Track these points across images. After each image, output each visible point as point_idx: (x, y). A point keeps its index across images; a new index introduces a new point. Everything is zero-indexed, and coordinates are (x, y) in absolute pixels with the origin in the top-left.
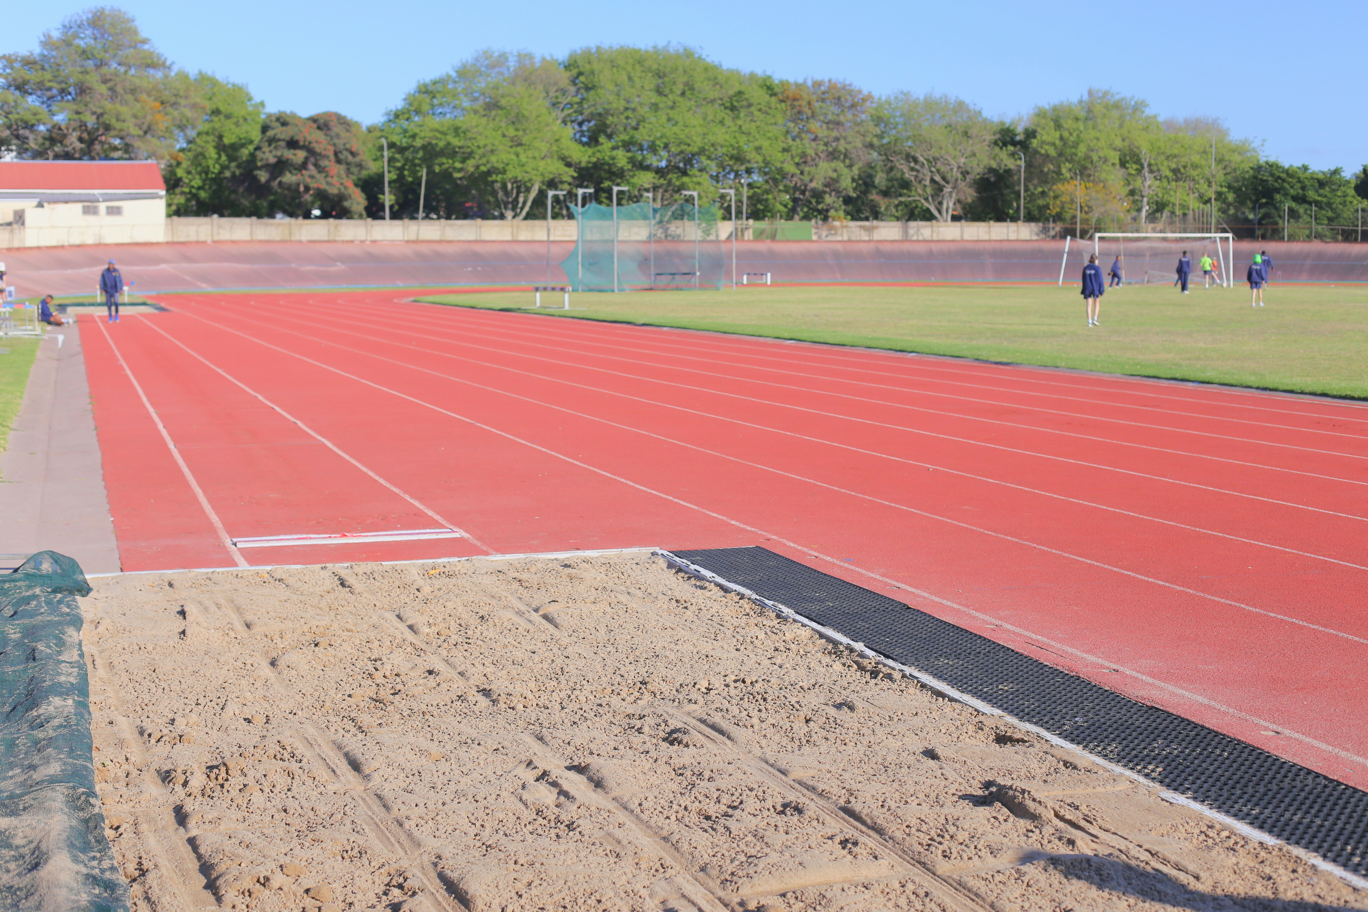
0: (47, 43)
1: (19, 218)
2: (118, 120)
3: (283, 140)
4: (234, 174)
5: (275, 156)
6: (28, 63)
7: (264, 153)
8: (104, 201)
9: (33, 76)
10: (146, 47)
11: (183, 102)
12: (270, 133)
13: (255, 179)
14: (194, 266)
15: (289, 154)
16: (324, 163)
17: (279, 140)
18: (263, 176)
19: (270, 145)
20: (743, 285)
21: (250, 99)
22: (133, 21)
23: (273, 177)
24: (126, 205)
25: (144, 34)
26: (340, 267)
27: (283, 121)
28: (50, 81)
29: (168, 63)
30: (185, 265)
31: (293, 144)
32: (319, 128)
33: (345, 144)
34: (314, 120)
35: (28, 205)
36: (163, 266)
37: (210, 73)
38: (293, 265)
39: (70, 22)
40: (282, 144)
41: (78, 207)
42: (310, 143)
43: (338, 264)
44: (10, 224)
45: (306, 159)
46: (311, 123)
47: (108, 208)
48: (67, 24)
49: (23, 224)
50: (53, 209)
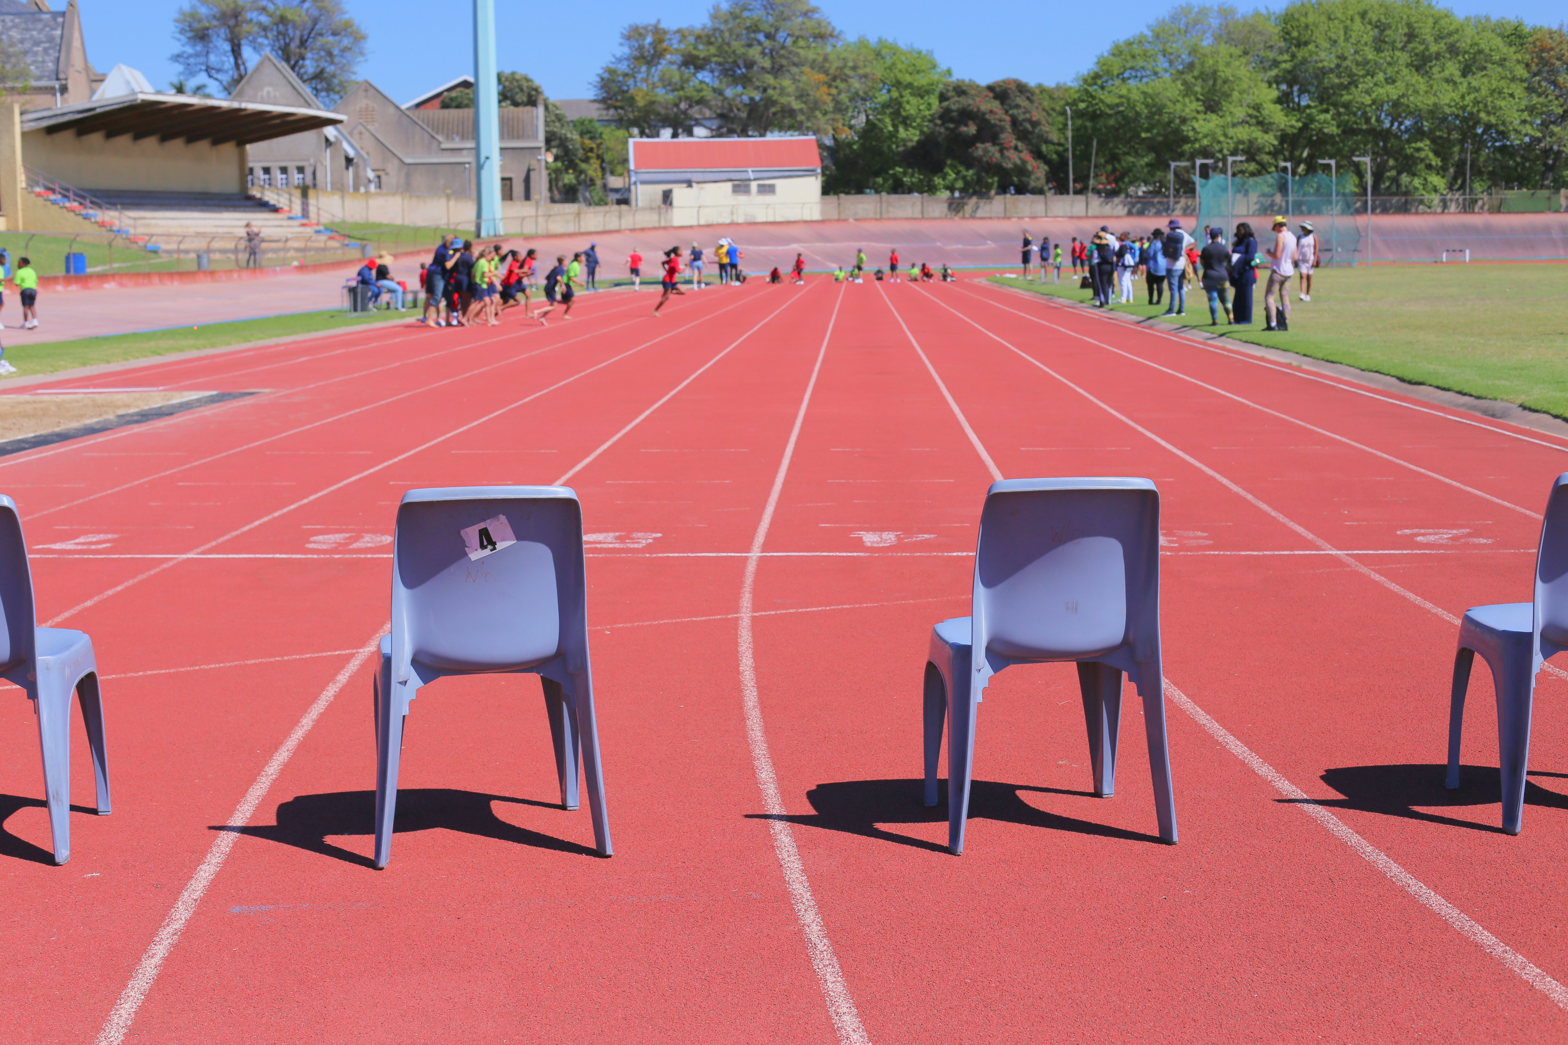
0: (716, 16)
1: (667, 199)
2: (781, 95)
3: (958, 112)
5: (947, 130)
7: (936, 125)
8: (755, 179)
9: (702, 51)
11: (851, 73)
12: (946, 104)
14: (829, 245)
15: (960, 126)
16: (1000, 135)
17: (953, 111)
20: (1442, 262)
21: (934, 67)
24: (781, 184)
27: (960, 90)
28: (715, 56)
29: (836, 33)
30: (819, 245)
31: (965, 115)
32: (996, 97)
33: (1025, 115)
34: (990, 88)
37: (890, 40)
38: (938, 244)
40: (956, 115)
41: (729, 185)
42: (984, 113)
43: (989, 242)
45: (980, 131)
46: (986, 92)
47: (759, 186)
49: (671, 204)
50: (702, 188)
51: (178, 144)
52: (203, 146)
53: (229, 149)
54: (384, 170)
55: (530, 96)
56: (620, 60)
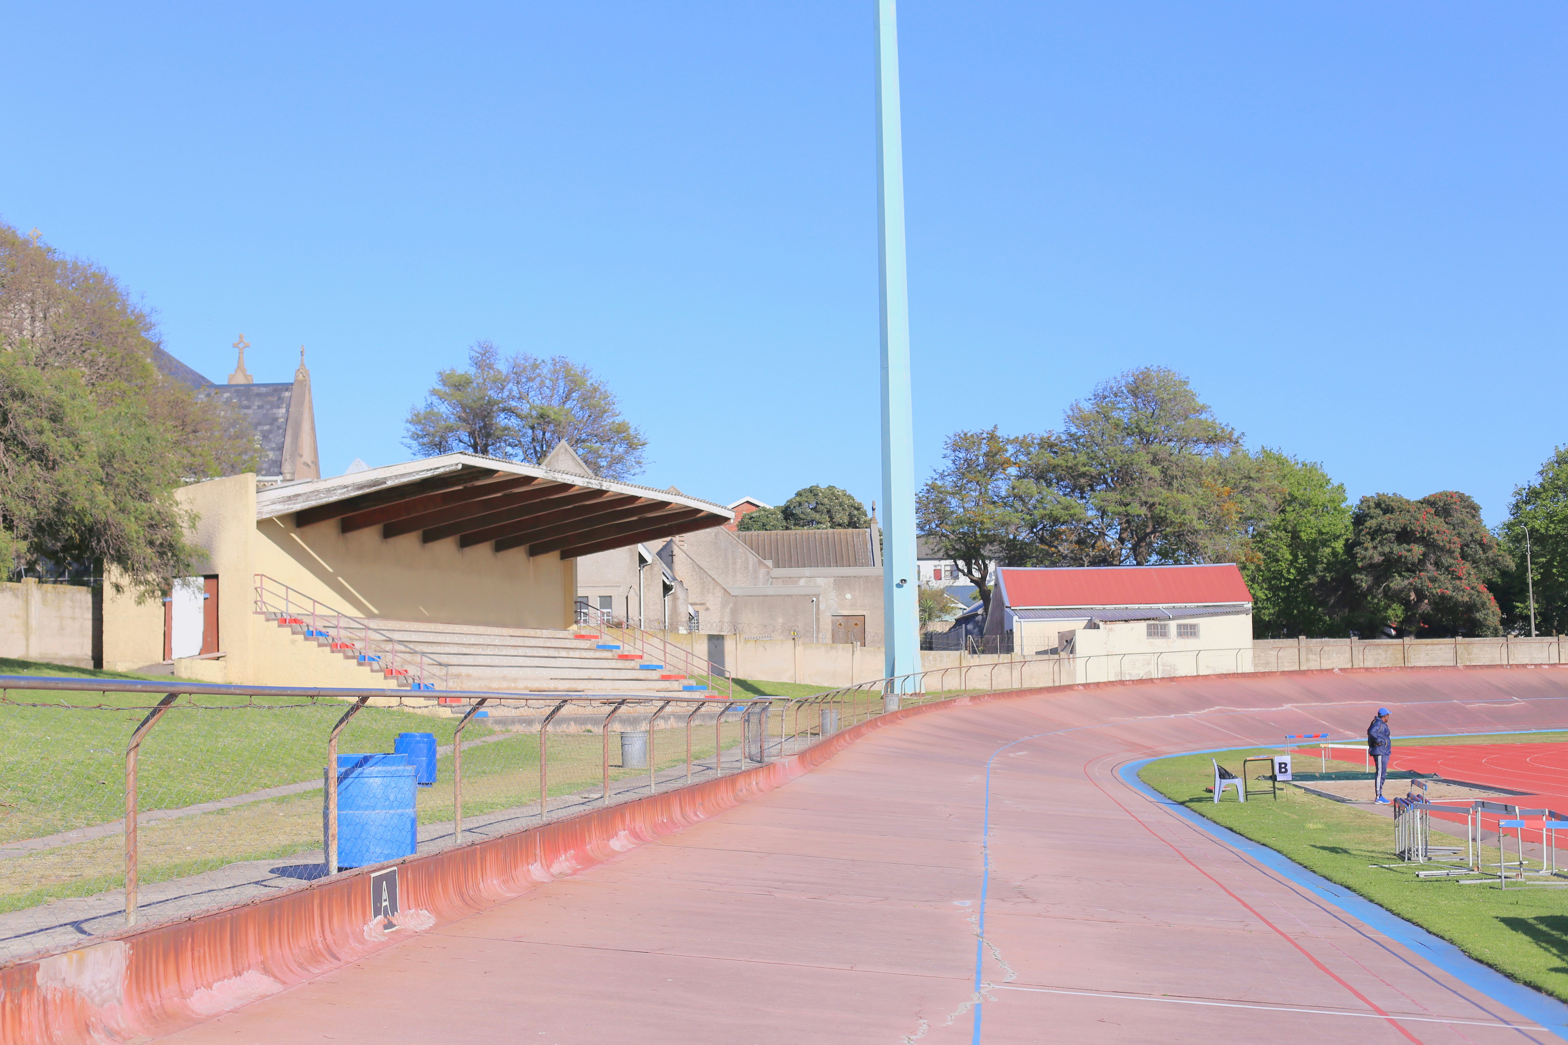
0: (1077, 417)
1: (1068, 642)
2: (1176, 511)
3: (1392, 531)
4: (1322, 579)
5: (1382, 554)
6: (1048, 445)
7: (1366, 549)
8: (1173, 619)
9: (1058, 461)
10: (1203, 416)
11: (1257, 486)
12: (1371, 523)
13: (1351, 585)
15: (1399, 550)
16: (1446, 560)
17: (1387, 531)
18: (1364, 581)
19: (1373, 539)
21: (1328, 482)
22: (1186, 383)
23: (1377, 582)
24: (1204, 624)
25: (1200, 401)
26: (1518, 703)
27: (1384, 506)
28: (1084, 465)
29: (1236, 435)
31: (1405, 536)
32: (1437, 514)
33: (1472, 535)
34: (1429, 502)
35: (1077, 625)
36: (1287, 706)
39: (1105, 389)
40: (1392, 536)
41: (1142, 628)
42: (1430, 533)
44: (1054, 651)
45: (1424, 555)
46: (1425, 508)
47: (1179, 626)
48: (1100, 391)
49: (1073, 652)
50: (1111, 630)
51: (483, 551)
52: (517, 555)
53: (550, 560)
54: (701, 604)
55: (851, 516)
56: (942, 476)
